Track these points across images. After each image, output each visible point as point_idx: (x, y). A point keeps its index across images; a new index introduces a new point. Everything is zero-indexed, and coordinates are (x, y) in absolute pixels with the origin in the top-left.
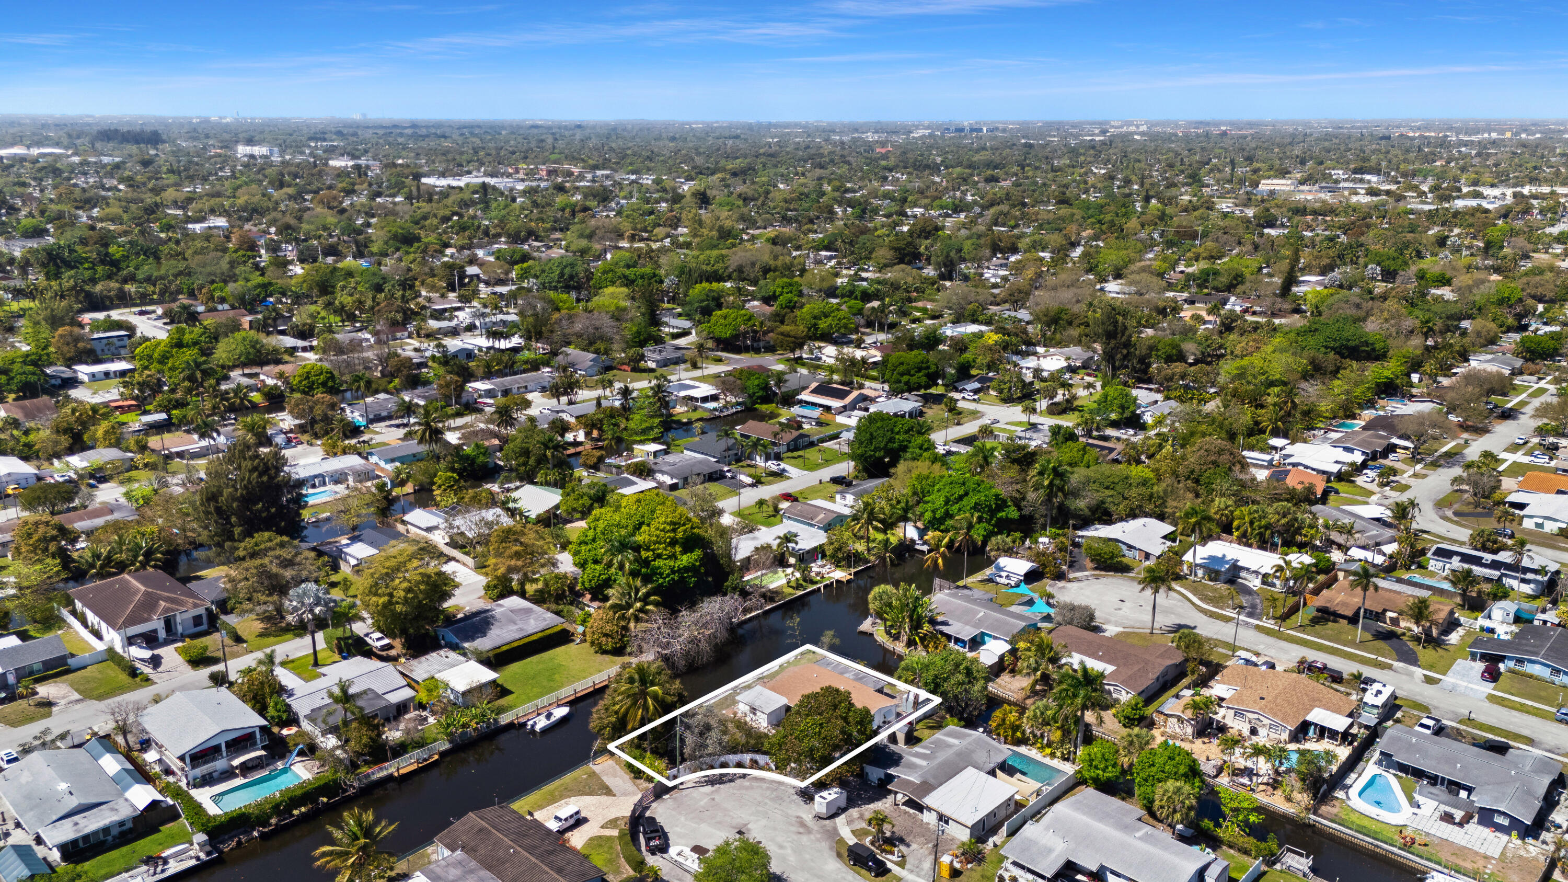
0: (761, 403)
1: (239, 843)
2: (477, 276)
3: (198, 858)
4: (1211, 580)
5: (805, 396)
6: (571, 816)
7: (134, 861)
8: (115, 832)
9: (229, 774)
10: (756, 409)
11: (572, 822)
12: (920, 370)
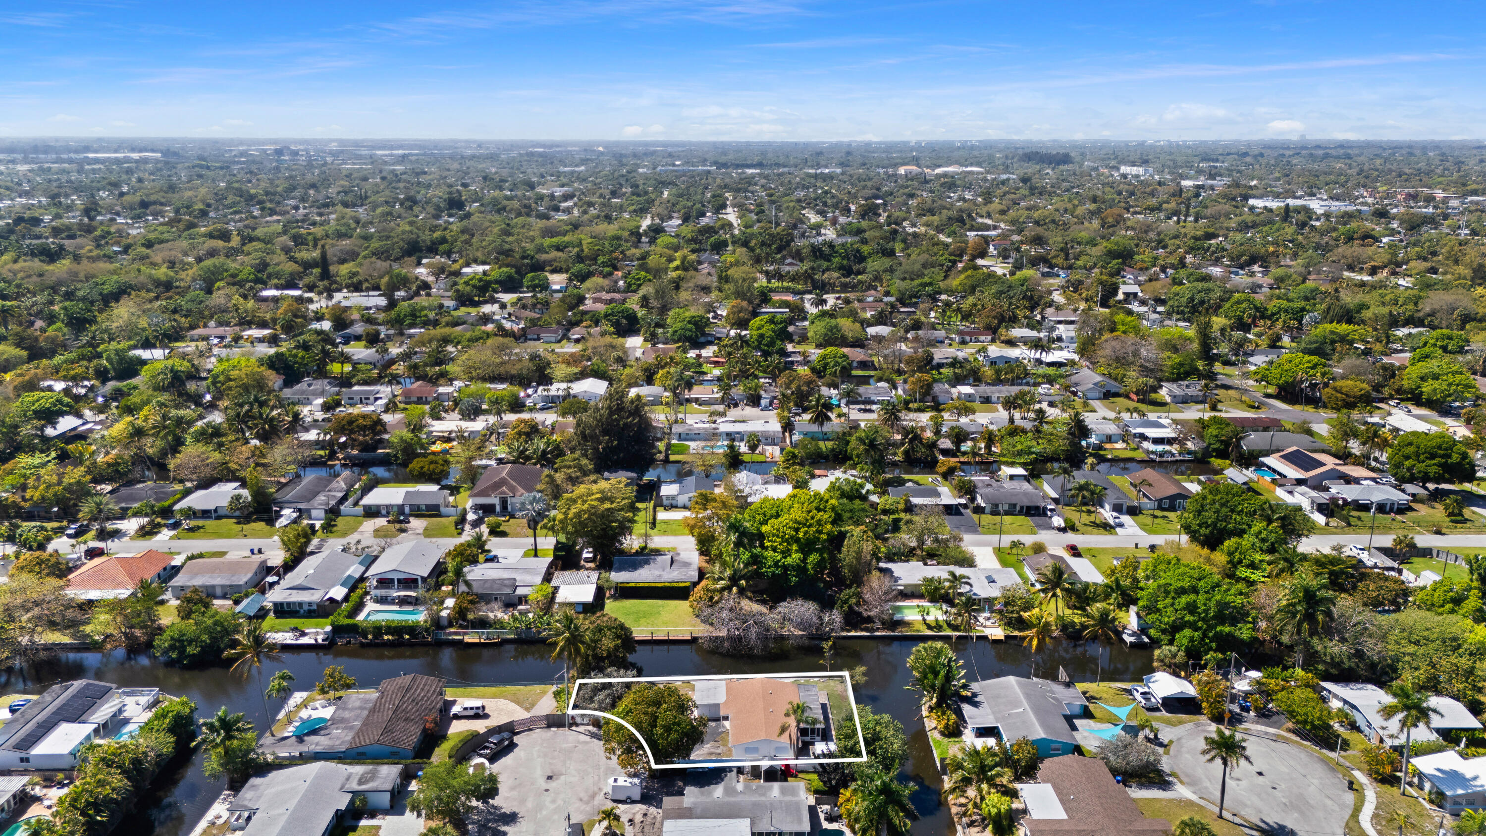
0: (1217, 457)
1: (349, 642)
2: (1135, 295)
3: (316, 640)
4: (1431, 802)
5: (1271, 461)
6: (472, 708)
7: (287, 628)
8: (306, 608)
9: (392, 602)
10: (1209, 463)
11: (471, 713)
12: (1433, 456)
